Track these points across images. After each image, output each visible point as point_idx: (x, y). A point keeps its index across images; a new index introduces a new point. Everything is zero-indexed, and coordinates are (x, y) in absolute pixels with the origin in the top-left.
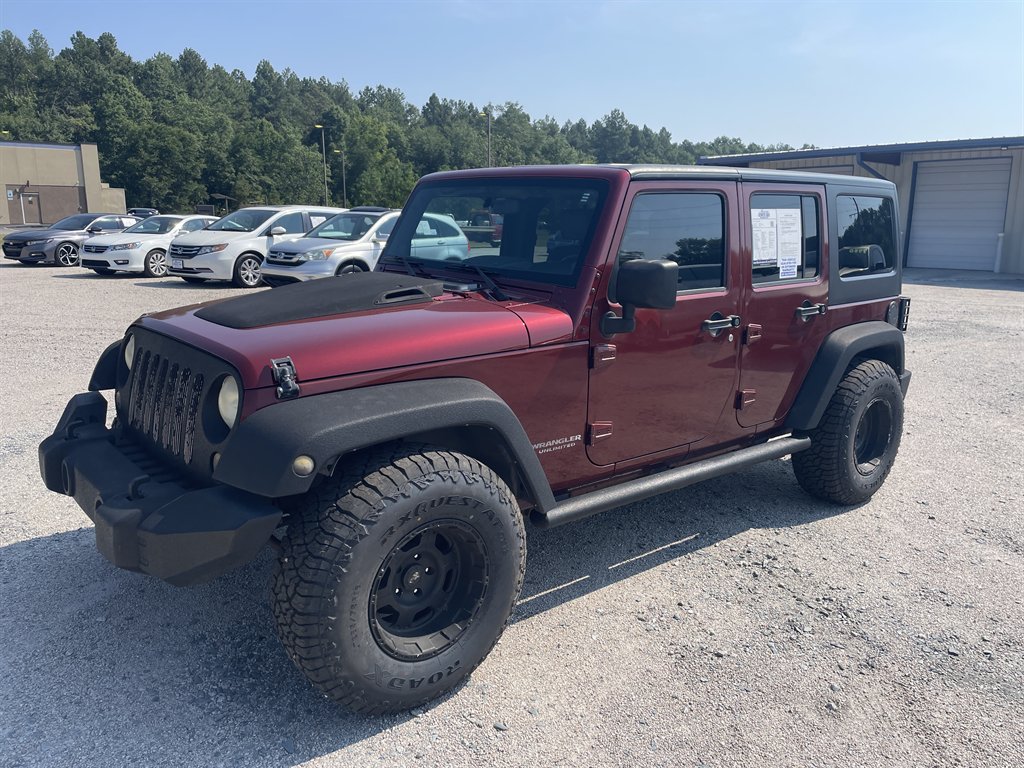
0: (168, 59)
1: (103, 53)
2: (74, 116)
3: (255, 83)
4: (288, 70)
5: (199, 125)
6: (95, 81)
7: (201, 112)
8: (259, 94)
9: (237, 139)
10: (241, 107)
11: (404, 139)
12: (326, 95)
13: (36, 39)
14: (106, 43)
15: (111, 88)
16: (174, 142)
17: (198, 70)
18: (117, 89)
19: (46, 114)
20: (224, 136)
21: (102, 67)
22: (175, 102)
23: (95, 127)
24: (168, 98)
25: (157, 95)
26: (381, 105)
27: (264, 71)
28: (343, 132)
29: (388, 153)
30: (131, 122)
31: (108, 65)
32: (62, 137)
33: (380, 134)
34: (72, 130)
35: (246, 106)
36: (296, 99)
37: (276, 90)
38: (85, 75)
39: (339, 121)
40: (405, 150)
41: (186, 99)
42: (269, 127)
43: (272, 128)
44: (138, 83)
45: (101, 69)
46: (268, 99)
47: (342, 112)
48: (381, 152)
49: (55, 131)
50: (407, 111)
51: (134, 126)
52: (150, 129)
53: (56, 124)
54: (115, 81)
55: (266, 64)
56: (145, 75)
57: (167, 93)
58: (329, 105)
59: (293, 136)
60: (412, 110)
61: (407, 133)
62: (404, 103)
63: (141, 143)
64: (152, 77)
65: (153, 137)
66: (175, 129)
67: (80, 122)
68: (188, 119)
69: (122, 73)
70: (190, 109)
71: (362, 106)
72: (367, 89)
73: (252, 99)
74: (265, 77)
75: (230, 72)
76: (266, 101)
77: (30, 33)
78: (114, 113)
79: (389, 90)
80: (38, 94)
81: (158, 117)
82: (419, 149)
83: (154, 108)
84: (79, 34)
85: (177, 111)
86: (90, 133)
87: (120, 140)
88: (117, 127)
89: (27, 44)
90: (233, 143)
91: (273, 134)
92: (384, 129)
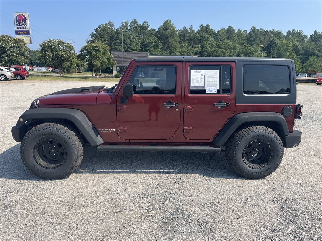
0: (224, 29)
1: (206, 30)
2: (196, 48)
3: (250, 34)
4: (261, 28)
5: (229, 48)
6: (203, 38)
7: (230, 44)
8: (250, 37)
9: (239, 51)
10: (243, 41)
11: (299, 47)
12: (272, 35)
13: (191, 28)
14: (208, 27)
15: (207, 39)
16: (220, 53)
17: (231, 32)
18: (208, 40)
19: (189, 48)
20: (236, 51)
21: (205, 34)
22: (223, 42)
23: (200, 51)
24: (221, 41)
25: (218, 40)
26: (293, 36)
27: (253, 30)
28: (276, 46)
29: (292, 52)
30: (210, 48)
31: (207, 33)
32: (192, 54)
33: (290, 46)
34: (195, 52)
35: (245, 41)
36: (262, 37)
37: (256, 35)
38: (201, 36)
39: (276, 43)
40: (299, 51)
41: (226, 41)
42: (250, 47)
43: (251, 47)
44: (214, 38)
45: (205, 35)
46: (253, 38)
47: (277, 40)
48: (289, 52)
49: (190, 52)
50: (304, 38)
51: (210, 49)
52: (214, 50)
53: (191, 51)
54: (208, 38)
55: (254, 27)
56: (216, 35)
57: (221, 39)
58: (273, 38)
59: (257, 49)
60: (306, 37)
61: (301, 45)
62: (303, 35)
63: (212, 54)
64: (218, 35)
65: (215, 52)
66: (221, 50)
67: (197, 49)
68: (226, 47)
69: (210, 35)
70: (227, 43)
71: (286, 37)
72: (289, 31)
73: (248, 39)
74: (253, 31)
75: (243, 31)
76: (252, 39)
77: (189, 27)
78: (205, 47)
79: (297, 31)
80: (189, 43)
81: (218, 46)
82: (306, 51)
83: (217, 44)
84: (202, 25)
85: (223, 44)
86: (199, 52)
87: (206, 54)
88: (206, 50)
89: (189, 29)
90: (238, 52)
91: (251, 49)
92: (292, 44)
